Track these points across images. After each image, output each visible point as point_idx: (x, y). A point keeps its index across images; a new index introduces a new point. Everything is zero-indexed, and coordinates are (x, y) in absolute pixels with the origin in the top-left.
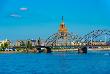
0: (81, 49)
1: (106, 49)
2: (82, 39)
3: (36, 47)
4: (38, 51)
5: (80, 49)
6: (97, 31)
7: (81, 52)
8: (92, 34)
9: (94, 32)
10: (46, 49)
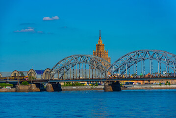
0: (109, 85)
1: (166, 86)
2: (112, 67)
3: (35, 82)
4: (38, 89)
5: (107, 84)
6: (135, 53)
7: (109, 90)
8: (128, 57)
9: (131, 55)
10: (50, 85)
